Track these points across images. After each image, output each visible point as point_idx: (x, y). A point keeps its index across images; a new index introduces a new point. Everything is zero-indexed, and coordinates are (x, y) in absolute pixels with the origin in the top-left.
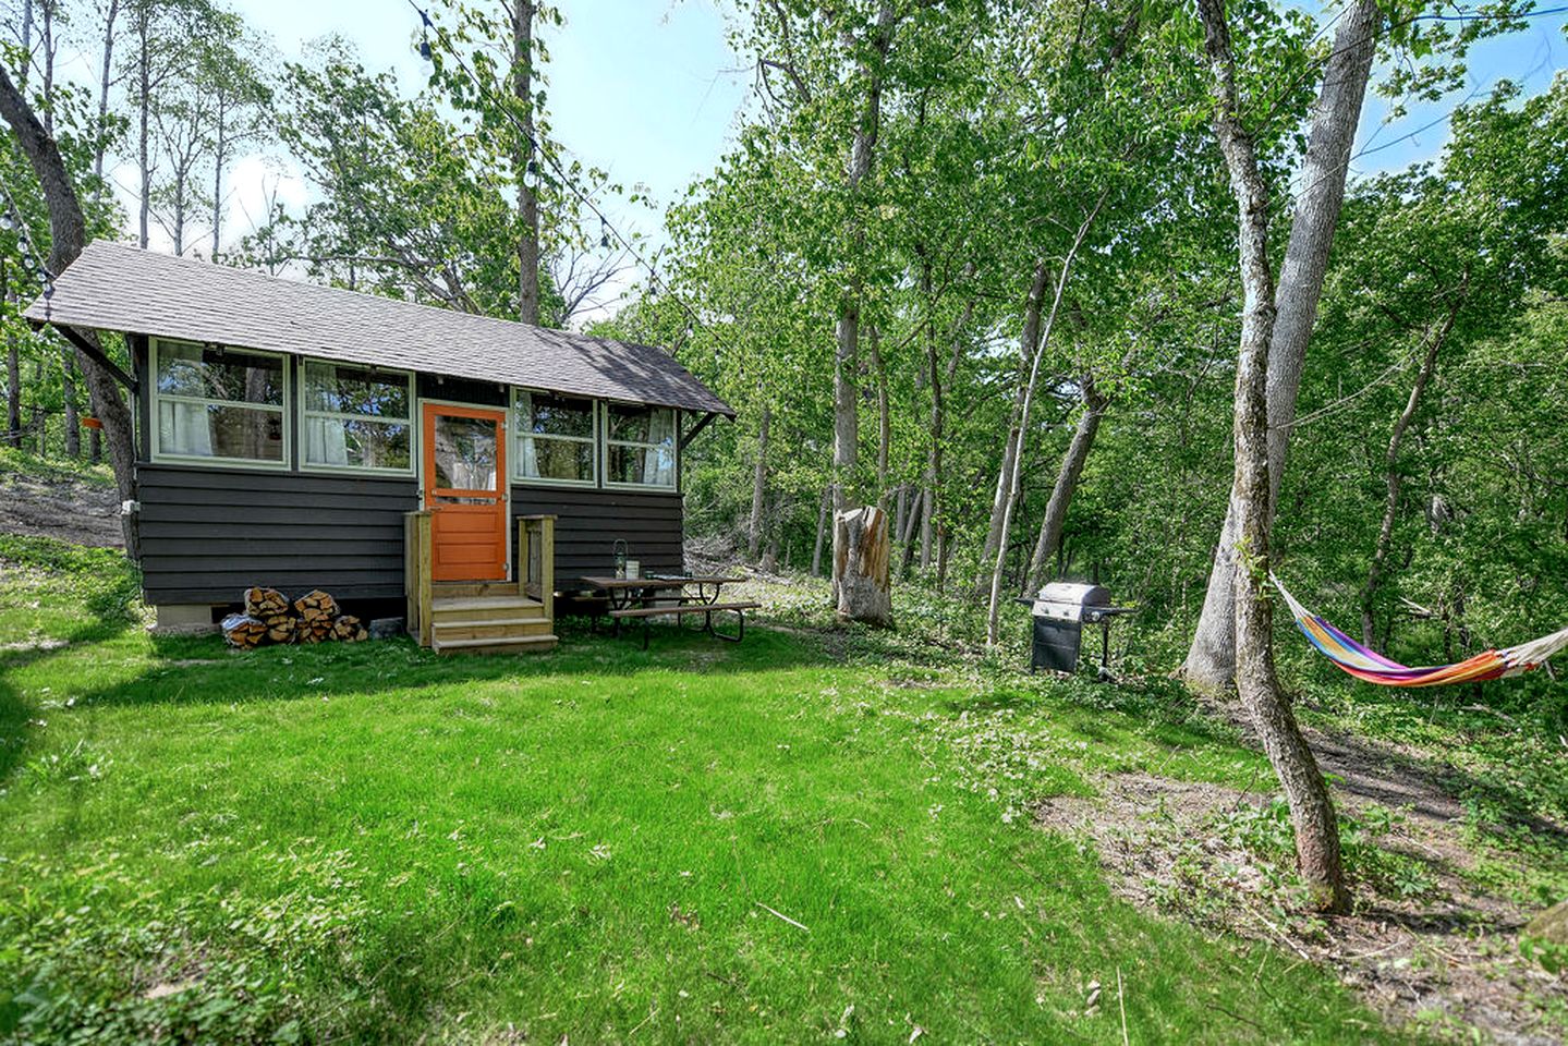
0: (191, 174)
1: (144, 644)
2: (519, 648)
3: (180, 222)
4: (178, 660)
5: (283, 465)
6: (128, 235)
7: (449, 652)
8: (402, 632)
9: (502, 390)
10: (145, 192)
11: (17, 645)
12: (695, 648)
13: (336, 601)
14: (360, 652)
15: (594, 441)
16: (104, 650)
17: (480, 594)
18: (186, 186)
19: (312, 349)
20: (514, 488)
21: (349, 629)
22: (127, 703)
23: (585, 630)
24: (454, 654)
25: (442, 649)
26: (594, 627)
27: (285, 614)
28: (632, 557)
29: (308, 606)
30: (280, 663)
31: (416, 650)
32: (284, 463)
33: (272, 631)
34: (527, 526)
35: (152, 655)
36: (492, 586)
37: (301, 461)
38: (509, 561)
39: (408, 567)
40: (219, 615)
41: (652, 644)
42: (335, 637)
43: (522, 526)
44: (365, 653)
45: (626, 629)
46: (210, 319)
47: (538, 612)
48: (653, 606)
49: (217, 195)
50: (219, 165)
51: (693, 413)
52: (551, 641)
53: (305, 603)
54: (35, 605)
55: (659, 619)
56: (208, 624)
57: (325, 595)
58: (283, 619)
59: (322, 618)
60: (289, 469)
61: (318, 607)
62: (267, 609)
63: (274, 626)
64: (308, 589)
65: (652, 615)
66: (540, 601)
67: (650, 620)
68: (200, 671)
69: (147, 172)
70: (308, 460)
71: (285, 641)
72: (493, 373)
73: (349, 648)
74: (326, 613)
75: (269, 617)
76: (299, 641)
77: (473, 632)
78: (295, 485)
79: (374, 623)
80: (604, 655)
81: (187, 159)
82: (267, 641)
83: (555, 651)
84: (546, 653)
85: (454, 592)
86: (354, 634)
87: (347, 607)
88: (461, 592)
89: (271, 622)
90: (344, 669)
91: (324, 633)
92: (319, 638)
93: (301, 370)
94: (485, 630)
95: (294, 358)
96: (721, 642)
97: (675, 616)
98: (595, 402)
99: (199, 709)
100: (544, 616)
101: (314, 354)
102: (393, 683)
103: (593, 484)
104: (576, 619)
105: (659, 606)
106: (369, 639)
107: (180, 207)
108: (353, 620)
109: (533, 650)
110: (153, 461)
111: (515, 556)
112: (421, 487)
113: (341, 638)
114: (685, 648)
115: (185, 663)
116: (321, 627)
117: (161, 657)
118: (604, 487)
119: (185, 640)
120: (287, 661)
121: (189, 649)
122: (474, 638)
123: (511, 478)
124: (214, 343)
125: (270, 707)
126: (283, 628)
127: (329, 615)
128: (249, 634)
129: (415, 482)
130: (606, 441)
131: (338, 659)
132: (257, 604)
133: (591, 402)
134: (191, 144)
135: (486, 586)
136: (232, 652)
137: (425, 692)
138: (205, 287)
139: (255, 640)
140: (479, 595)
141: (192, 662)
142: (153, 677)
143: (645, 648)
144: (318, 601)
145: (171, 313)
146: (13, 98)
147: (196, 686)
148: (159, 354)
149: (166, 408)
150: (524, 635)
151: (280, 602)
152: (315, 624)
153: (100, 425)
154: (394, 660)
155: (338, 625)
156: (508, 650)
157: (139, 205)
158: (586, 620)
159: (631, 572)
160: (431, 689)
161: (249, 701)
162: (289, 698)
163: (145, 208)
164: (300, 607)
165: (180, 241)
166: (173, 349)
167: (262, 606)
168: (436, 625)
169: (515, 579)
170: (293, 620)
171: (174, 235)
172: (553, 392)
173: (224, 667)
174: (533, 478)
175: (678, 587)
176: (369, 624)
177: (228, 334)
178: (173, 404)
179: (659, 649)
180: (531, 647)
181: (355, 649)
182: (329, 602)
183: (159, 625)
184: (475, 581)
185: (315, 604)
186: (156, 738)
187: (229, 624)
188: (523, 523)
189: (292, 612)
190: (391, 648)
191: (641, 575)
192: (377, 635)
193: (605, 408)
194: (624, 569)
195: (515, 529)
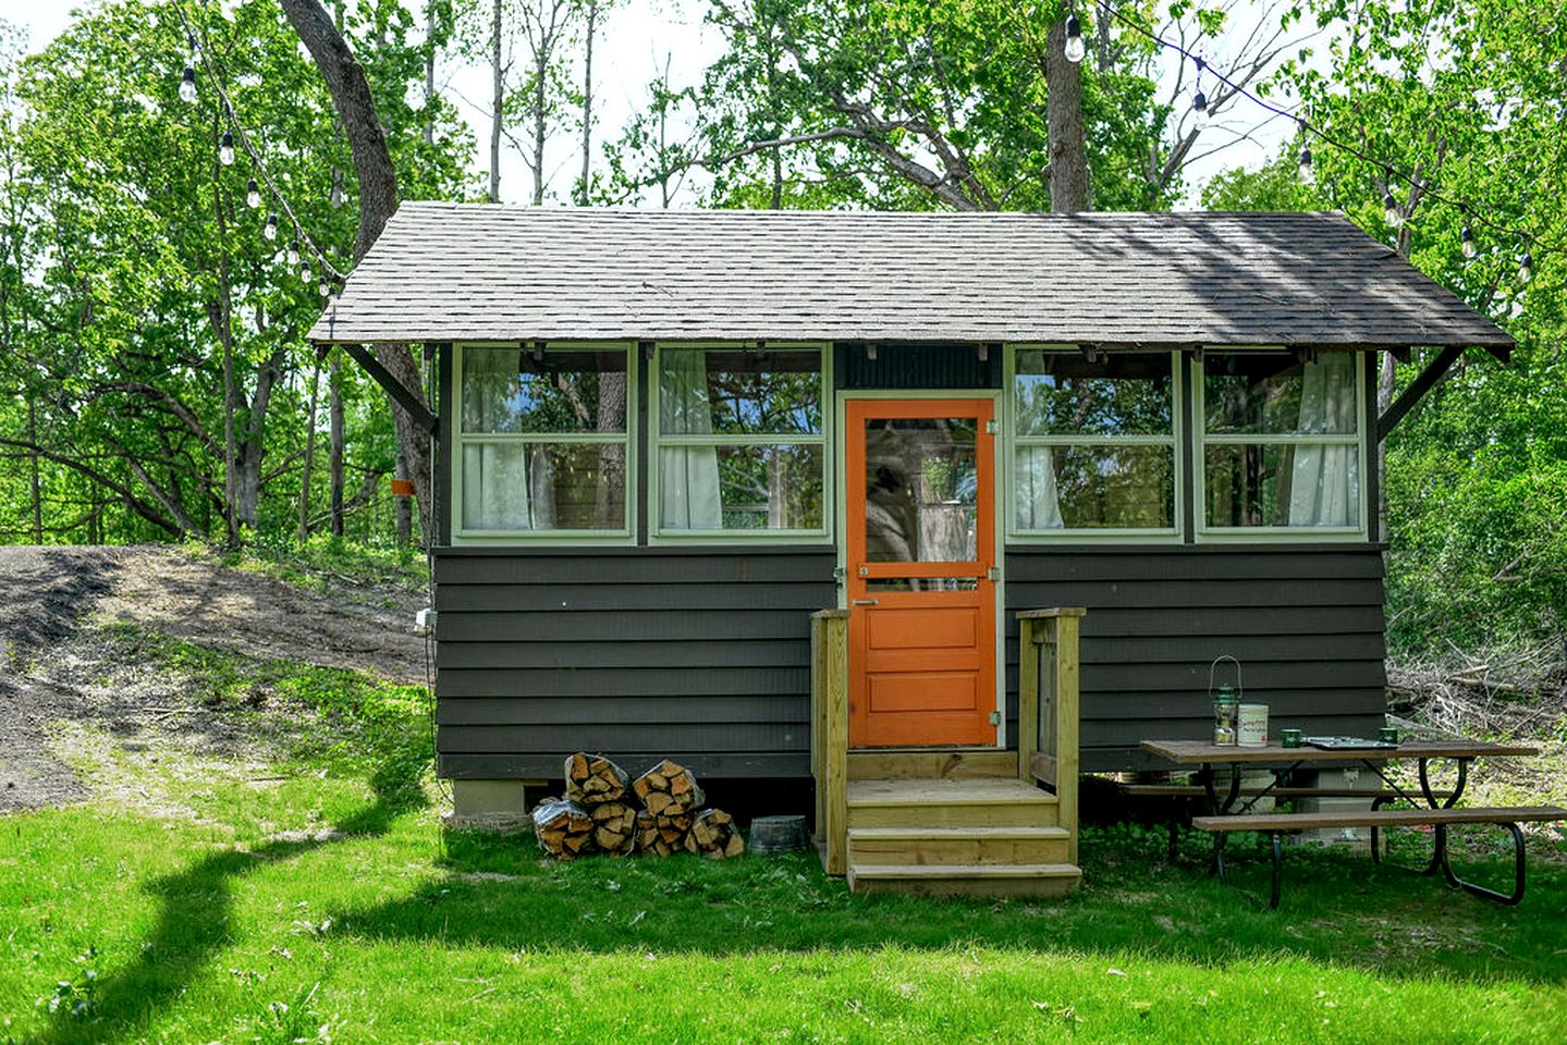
0: (553, 60)
1: (434, 841)
2: (1000, 890)
3: (541, 140)
4: (470, 871)
5: (623, 537)
6: (475, 174)
7: (872, 888)
8: (804, 844)
9: (983, 356)
10: (499, 106)
11: (291, 834)
12: (1395, 911)
13: (700, 782)
14: (726, 878)
15: (1176, 440)
16: (381, 847)
17: (944, 773)
18: (548, 80)
19: (666, 327)
20: (1012, 553)
21: (714, 833)
22: (387, 935)
23: (1154, 857)
24: (881, 891)
25: (861, 881)
26: (1173, 853)
27: (620, 801)
28: (1250, 694)
29: (653, 789)
30: (602, 888)
31: (818, 882)
32: (625, 533)
33: (601, 831)
34: (1034, 632)
35: (438, 863)
36: (968, 757)
37: (653, 529)
38: (1001, 706)
39: (815, 719)
40: (532, 800)
41: (1294, 896)
42: (693, 848)
43: (1025, 630)
44: (735, 880)
45: (1241, 858)
46: (530, 300)
47: (1047, 814)
48: (1316, 810)
49: (588, 83)
50: (591, 31)
51: (1401, 353)
52: (1070, 878)
53: (649, 784)
54: (322, 775)
55: (1327, 840)
56: (517, 814)
57: (679, 769)
58: (616, 810)
59: (671, 811)
60: (634, 543)
61: (668, 791)
62: (593, 792)
63: (603, 823)
64: (655, 756)
65: (1312, 828)
66: (1052, 790)
67: (1303, 842)
68: (492, 890)
69: (502, 72)
70: (662, 526)
71: (619, 850)
72: (966, 324)
73: (712, 867)
74: (680, 801)
75: (597, 805)
76: (639, 851)
77: (917, 850)
78: (644, 571)
79: (758, 824)
80: (1179, 915)
81: (551, 34)
82: (594, 849)
83: (1072, 899)
84: (1055, 901)
85: (897, 769)
86: (723, 843)
87: (717, 791)
88: (910, 769)
89: (600, 814)
90: (695, 906)
91: (676, 836)
92: (670, 846)
93: (654, 365)
94: (942, 848)
95: (645, 345)
96: (1470, 902)
97: (1366, 836)
98: (1177, 356)
99: (470, 956)
100: (1058, 824)
101: (670, 334)
102: (763, 940)
103: (1173, 536)
104: (1137, 832)
105: (1328, 809)
106: (746, 853)
107: (541, 115)
108: (721, 817)
109: (1030, 893)
110: (455, 543)
111: (1013, 695)
112: (842, 563)
113: (703, 850)
114: (1369, 910)
115: (476, 878)
116: (672, 828)
117: (449, 865)
118: (1198, 540)
119: (485, 839)
120: (613, 886)
121: (487, 854)
122: (921, 862)
123: (1006, 533)
124: (531, 339)
125: (568, 963)
126: (616, 826)
127: (685, 806)
128: (569, 835)
129: (829, 554)
130: (1200, 440)
131: (689, 888)
132: (580, 782)
133: (1169, 356)
134: (556, 9)
135: (957, 758)
136: (544, 864)
137: (807, 960)
138: (533, 248)
139: (575, 844)
140: (943, 776)
141: (485, 876)
142: (430, 895)
143: (1274, 905)
144: (668, 779)
145: (481, 299)
146: (318, 19)
147: (481, 915)
148: (464, 370)
149: (471, 453)
150: (1015, 863)
151: (611, 778)
152: (663, 822)
153: (412, 490)
154: (777, 895)
155: (698, 825)
156: (982, 891)
157: (489, 124)
158: (1159, 836)
159: (1250, 731)
160: (818, 958)
161: (542, 949)
162: (597, 951)
163: (498, 128)
164: (641, 791)
165: (540, 174)
166: (482, 358)
167: (587, 786)
168: (855, 833)
169: (1013, 745)
170: (631, 812)
171: (533, 162)
172: (1085, 346)
173: (525, 888)
174: (1051, 530)
175: (1372, 766)
176: (749, 824)
177: (551, 322)
178: (481, 447)
179: (1307, 910)
180: (1027, 889)
181: (719, 870)
182: (685, 782)
183: (456, 814)
184: (936, 749)
185: (663, 784)
186: (406, 993)
187: (543, 815)
188: (1029, 630)
189: (631, 800)
190: (779, 873)
191: (1273, 736)
192: (760, 848)
193: (1197, 367)
194: (1234, 723)
195: (1012, 639)
